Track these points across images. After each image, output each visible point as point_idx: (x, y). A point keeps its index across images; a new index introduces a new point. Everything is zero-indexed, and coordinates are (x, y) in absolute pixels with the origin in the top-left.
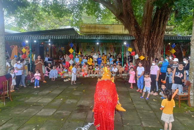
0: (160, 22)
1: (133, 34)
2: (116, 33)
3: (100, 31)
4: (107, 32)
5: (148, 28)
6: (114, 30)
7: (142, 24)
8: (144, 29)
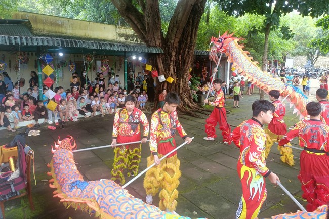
0: (192, 31)
1: (158, 43)
3: (47, 29)
4: (60, 31)
5: (179, 37)
6: (74, 29)
7: (170, 31)
8: (173, 38)
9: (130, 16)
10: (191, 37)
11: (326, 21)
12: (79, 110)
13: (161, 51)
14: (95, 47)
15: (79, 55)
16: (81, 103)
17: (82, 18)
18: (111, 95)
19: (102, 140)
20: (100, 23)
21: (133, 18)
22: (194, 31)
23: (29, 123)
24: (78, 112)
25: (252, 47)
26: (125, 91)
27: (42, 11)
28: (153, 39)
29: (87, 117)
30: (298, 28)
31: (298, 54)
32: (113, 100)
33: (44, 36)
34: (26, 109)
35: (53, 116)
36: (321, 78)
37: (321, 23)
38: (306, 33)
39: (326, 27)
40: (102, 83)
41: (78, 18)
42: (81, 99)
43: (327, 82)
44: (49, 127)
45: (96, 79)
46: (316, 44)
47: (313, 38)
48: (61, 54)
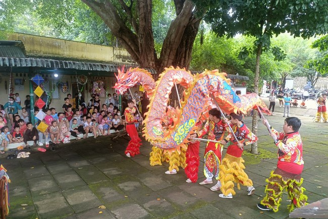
0: (186, 52)
1: (151, 64)
2: (90, 59)
3: (43, 50)
4: (57, 52)
5: (173, 58)
6: (71, 50)
7: (163, 52)
8: (167, 59)
9: (124, 37)
10: (185, 57)
11: (322, 43)
12: (71, 131)
13: (154, 72)
14: (85, 68)
15: (73, 76)
16: (73, 125)
17: (81, 40)
18: (104, 117)
19: (90, 163)
20: (99, 45)
21: (127, 40)
22: (187, 52)
23: (19, 145)
24: (70, 133)
25: (249, 68)
26: (119, 112)
27: (42, 33)
28: (146, 60)
29: (79, 138)
30: (297, 49)
31: (298, 75)
32: (107, 121)
33: (40, 57)
34: (17, 130)
35: (44, 138)
36: (318, 99)
37: (317, 44)
38: (305, 55)
39: (322, 48)
40: (96, 105)
41: (77, 39)
42: (73, 121)
43: (324, 104)
44: (39, 149)
45: (91, 100)
46: (313, 65)
47: (312, 59)
48: (56, 76)
